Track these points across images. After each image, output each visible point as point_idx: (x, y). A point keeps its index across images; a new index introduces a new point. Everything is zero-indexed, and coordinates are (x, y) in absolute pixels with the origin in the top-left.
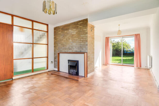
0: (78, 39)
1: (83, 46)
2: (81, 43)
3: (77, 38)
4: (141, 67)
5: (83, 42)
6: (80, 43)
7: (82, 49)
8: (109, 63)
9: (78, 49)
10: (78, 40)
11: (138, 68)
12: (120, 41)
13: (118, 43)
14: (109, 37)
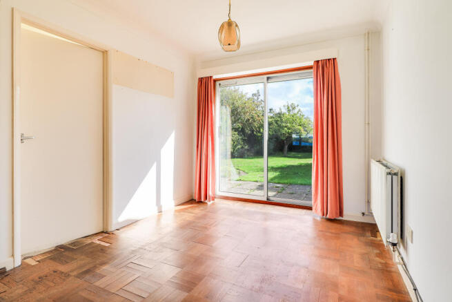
4: (341, 214)
11: (330, 220)
12: (284, 111)
13: (280, 115)
14: (211, 77)
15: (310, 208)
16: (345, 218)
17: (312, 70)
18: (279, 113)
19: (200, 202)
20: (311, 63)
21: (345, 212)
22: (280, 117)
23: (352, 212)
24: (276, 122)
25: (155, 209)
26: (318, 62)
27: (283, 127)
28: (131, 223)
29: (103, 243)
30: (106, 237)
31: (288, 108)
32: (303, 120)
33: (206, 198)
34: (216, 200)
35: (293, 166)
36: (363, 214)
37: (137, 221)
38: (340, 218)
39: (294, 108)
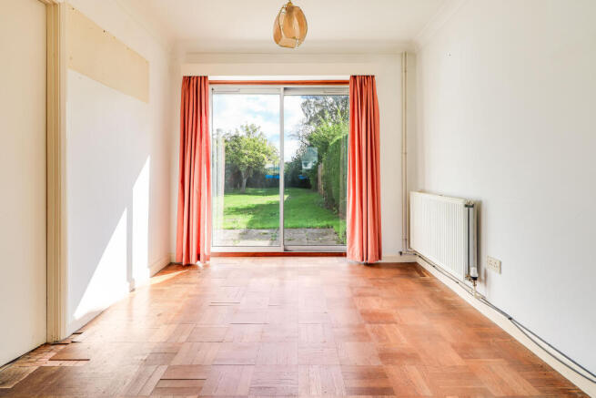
8: (204, 251)
11: (368, 265)
12: (242, 133)
13: (236, 138)
14: (206, 78)
15: (342, 255)
16: (383, 261)
17: (348, 86)
18: (235, 136)
19: (188, 265)
20: (347, 78)
21: (383, 255)
22: (235, 141)
23: (390, 254)
24: (233, 147)
25: (127, 286)
26: (354, 77)
27: (242, 155)
28: (95, 317)
29: (57, 364)
30: (62, 352)
31: (247, 130)
32: (267, 147)
33: (198, 258)
34: (212, 259)
35: (263, 206)
36: (401, 253)
37: (102, 312)
38: (379, 261)
39: (254, 131)
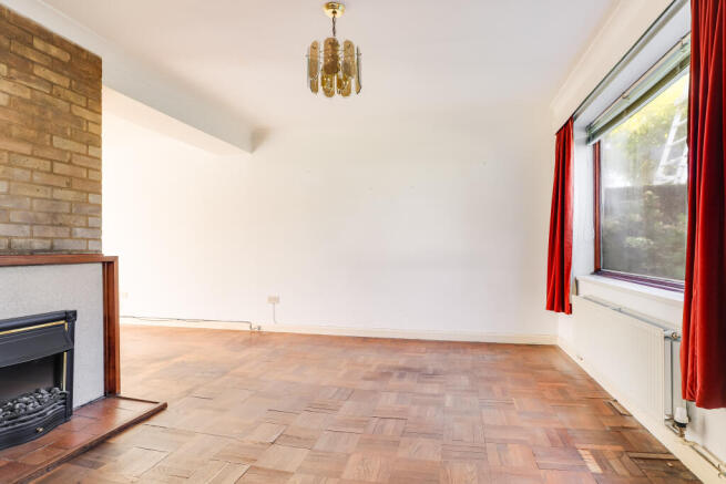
0: (32, 156)
1: (70, 214)
2: (59, 194)
3: (26, 149)
5: (69, 186)
6: (53, 187)
7: (63, 232)
9: (27, 228)
10: (32, 163)
